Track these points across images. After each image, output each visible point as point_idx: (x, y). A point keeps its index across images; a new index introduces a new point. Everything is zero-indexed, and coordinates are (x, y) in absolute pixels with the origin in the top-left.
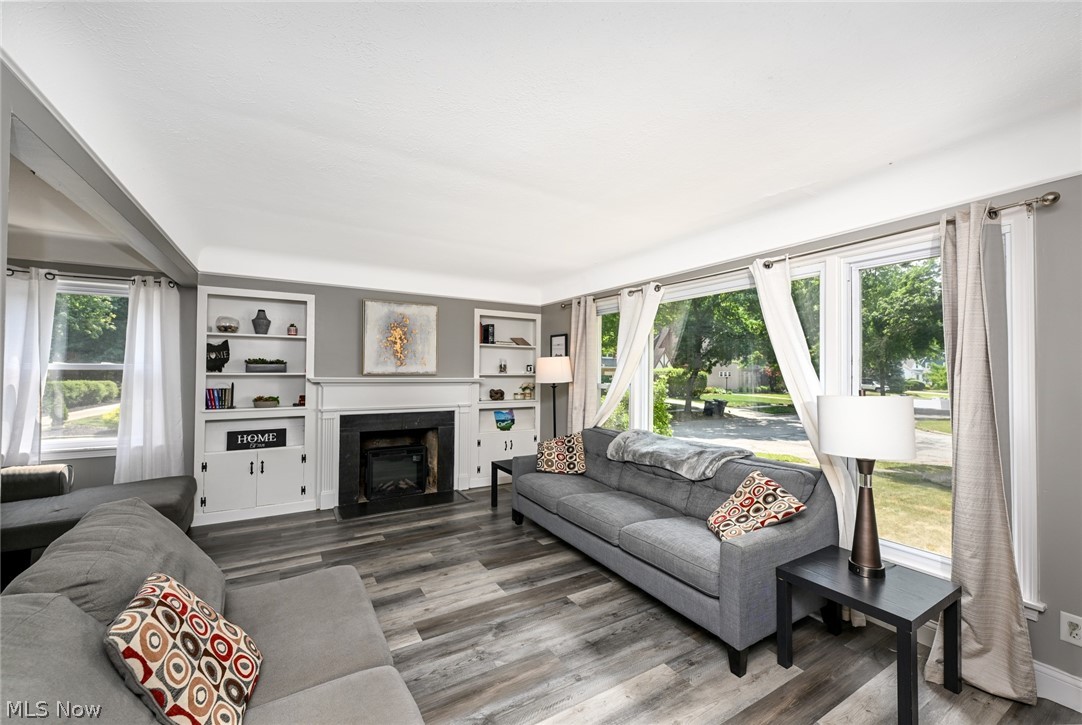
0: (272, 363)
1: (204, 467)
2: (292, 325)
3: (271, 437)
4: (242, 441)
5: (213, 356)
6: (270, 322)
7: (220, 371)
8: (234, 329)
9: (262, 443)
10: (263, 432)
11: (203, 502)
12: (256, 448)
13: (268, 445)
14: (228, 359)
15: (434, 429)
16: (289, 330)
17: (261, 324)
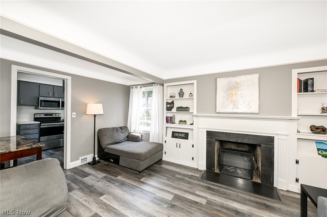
0: (184, 108)
1: (165, 142)
2: (191, 93)
3: (184, 135)
4: (176, 135)
5: (169, 106)
6: (184, 93)
7: (171, 111)
8: (174, 97)
9: (181, 137)
10: (181, 133)
11: (165, 153)
12: (179, 138)
13: (183, 138)
14: (173, 107)
15: (260, 146)
16: (190, 95)
17: (181, 94)
